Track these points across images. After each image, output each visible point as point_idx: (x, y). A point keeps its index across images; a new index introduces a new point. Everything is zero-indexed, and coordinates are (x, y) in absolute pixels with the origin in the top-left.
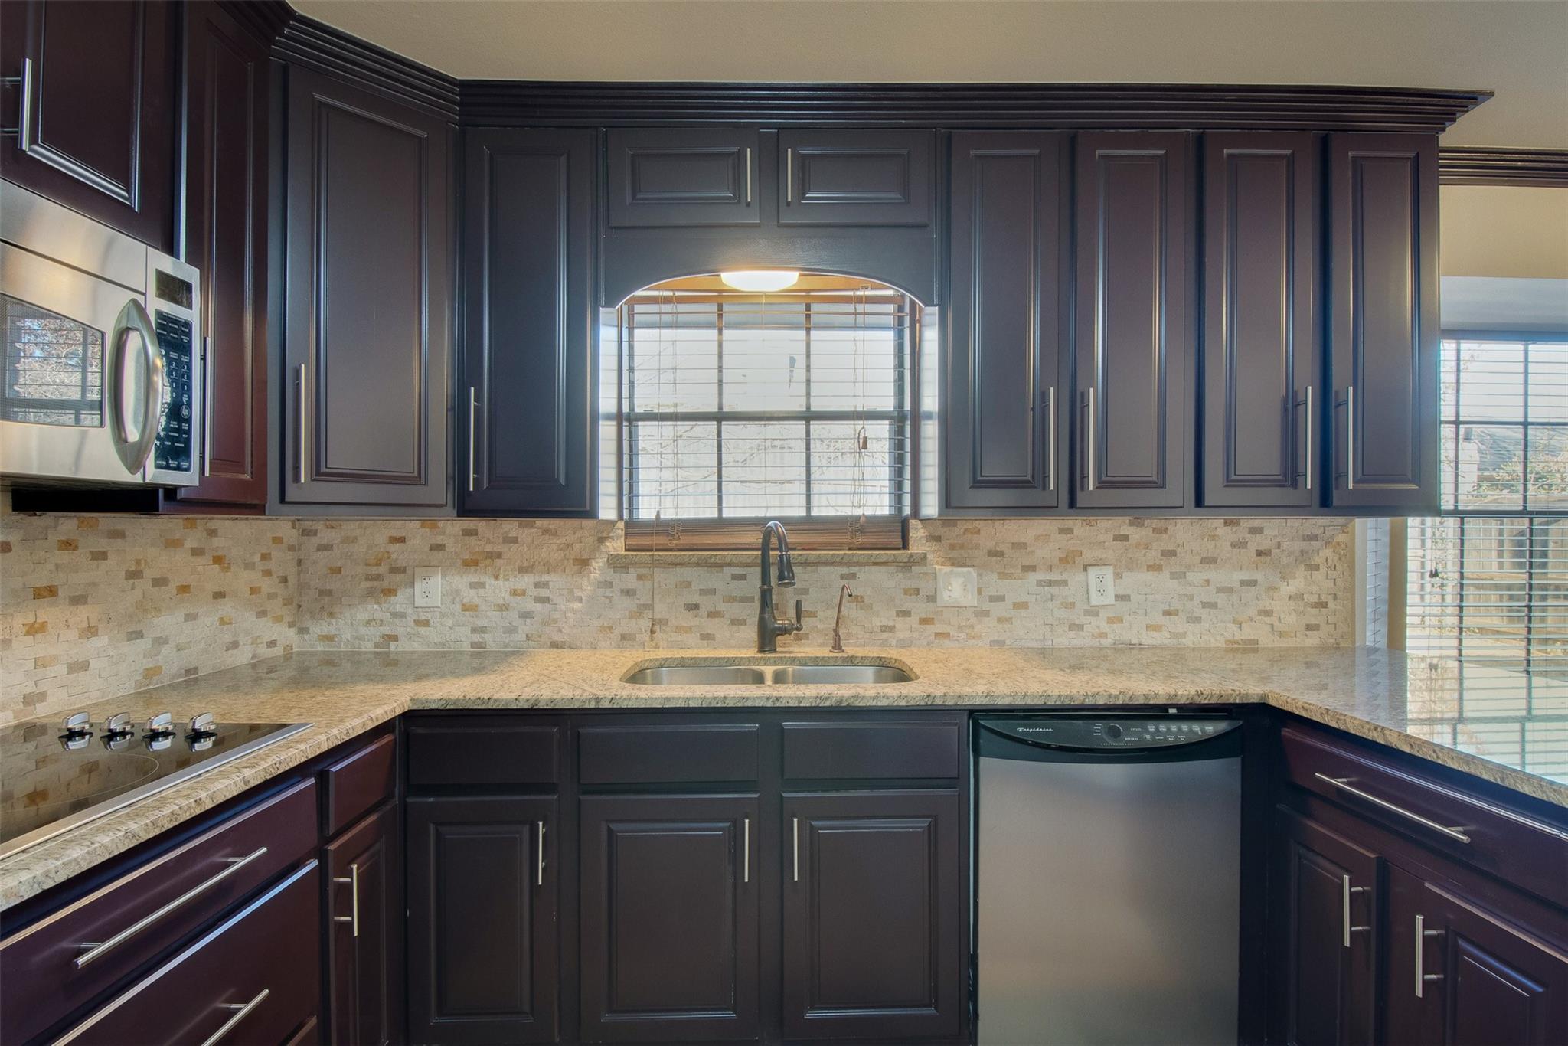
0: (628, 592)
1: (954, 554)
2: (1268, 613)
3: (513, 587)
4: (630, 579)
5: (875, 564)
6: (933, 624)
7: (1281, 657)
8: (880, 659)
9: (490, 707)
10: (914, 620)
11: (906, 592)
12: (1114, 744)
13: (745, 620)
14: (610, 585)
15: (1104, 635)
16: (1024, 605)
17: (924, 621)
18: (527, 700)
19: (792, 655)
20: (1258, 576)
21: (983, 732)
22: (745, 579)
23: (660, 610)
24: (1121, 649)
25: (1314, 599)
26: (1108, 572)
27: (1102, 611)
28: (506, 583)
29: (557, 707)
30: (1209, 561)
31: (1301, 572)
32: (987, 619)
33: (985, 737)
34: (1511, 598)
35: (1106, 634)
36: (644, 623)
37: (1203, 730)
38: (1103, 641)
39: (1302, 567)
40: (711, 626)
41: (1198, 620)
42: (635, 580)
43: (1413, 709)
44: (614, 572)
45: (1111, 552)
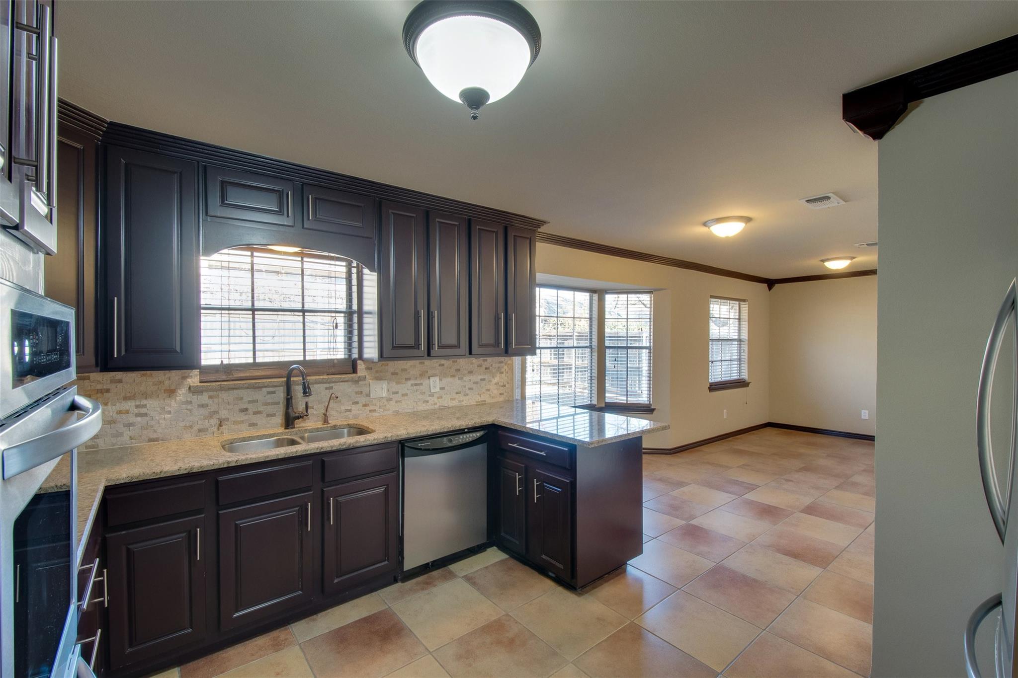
0: (202, 406)
1: (378, 375)
2: (488, 390)
3: (119, 409)
4: (204, 398)
5: (342, 382)
6: (369, 406)
7: (492, 405)
8: (349, 425)
9: (161, 476)
10: (360, 406)
11: (356, 393)
12: (450, 445)
13: (275, 414)
14: (191, 402)
15: (435, 404)
16: (406, 395)
17: (365, 405)
18: (186, 469)
19: (305, 428)
20: (486, 377)
21: (406, 448)
22: (275, 393)
23: (224, 414)
24: (442, 409)
25: (502, 384)
26: (437, 379)
27: (435, 394)
28: (114, 407)
29: (204, 470)
30: (471, 372)
31: (498, 375)
32: (391, 402)
33: (407, 450)
34: (554, 370)
35: (436, 403)
36: (214, 421)
37: (477, 435)
38: (435, 406)
39: (498, 373)
40: (255, 419)
41: (467, 395)
42: (207, 399)
43: (528, 419)
44: (193, 395)
45: (438, 370)
